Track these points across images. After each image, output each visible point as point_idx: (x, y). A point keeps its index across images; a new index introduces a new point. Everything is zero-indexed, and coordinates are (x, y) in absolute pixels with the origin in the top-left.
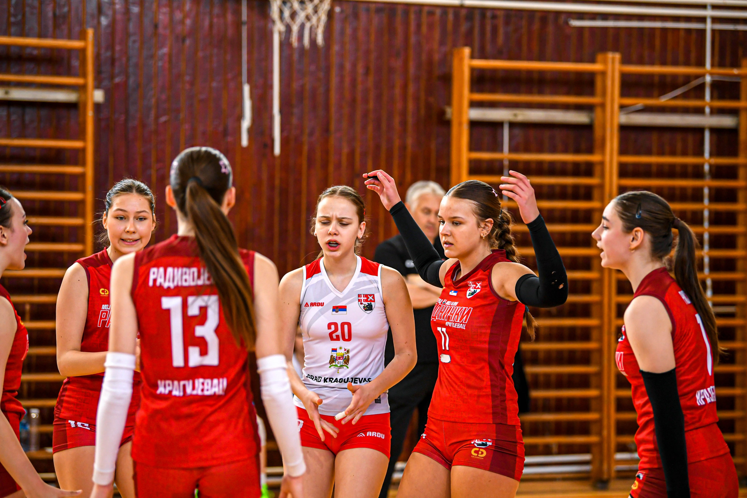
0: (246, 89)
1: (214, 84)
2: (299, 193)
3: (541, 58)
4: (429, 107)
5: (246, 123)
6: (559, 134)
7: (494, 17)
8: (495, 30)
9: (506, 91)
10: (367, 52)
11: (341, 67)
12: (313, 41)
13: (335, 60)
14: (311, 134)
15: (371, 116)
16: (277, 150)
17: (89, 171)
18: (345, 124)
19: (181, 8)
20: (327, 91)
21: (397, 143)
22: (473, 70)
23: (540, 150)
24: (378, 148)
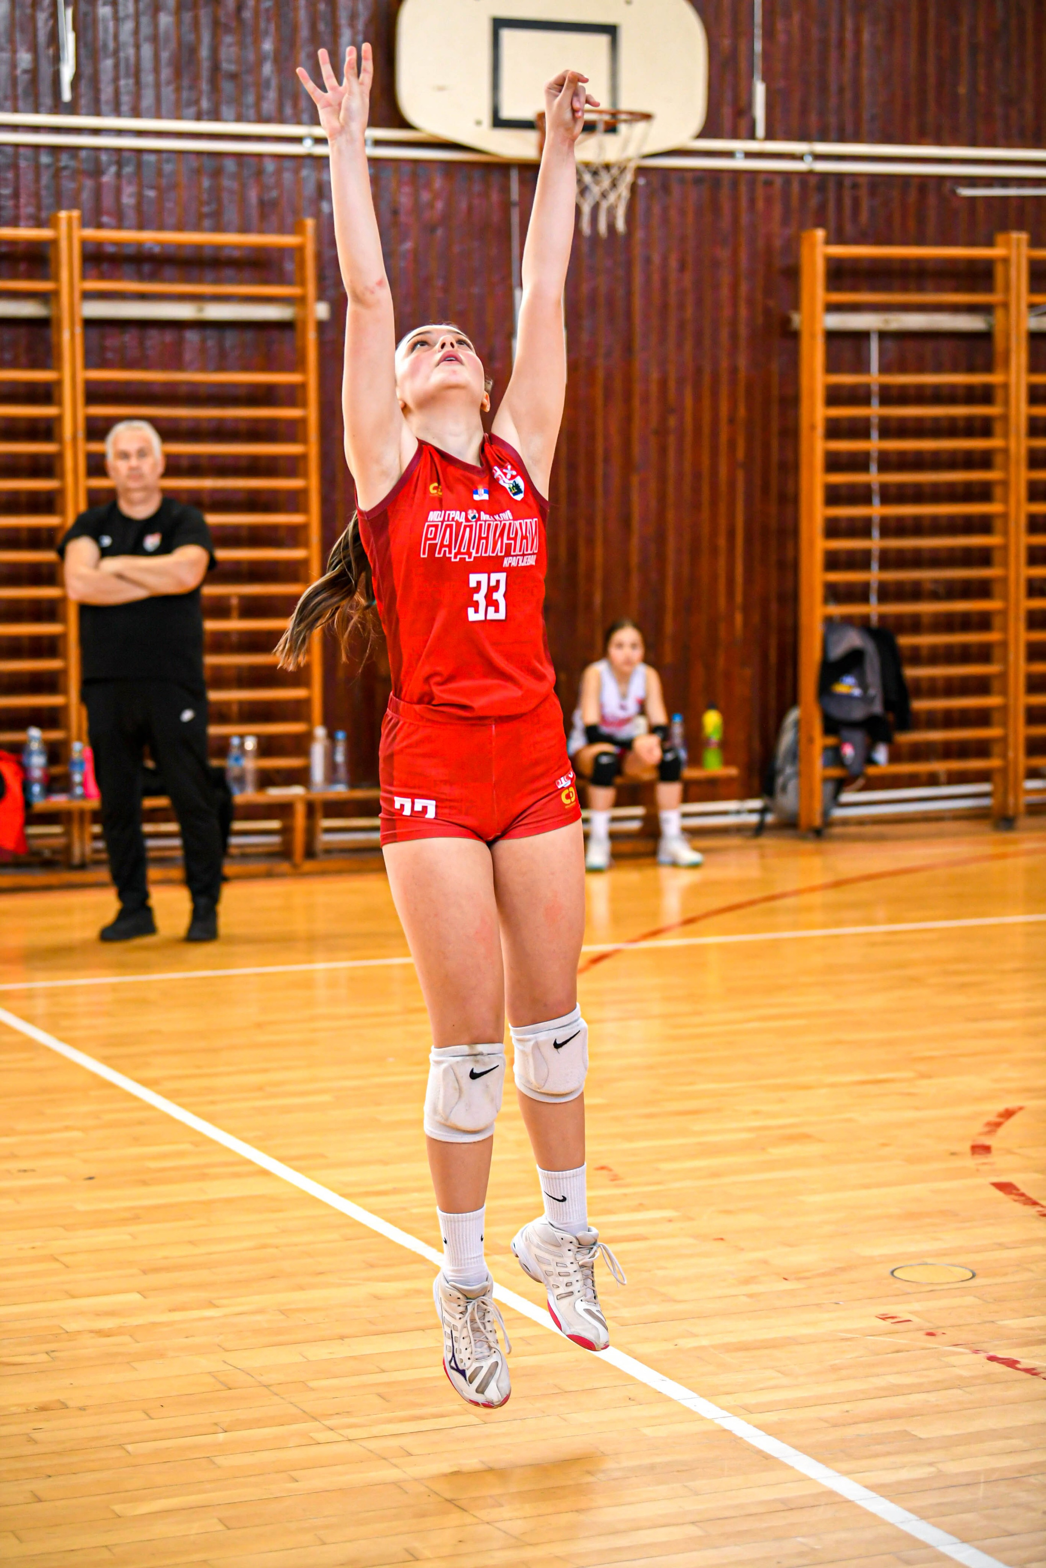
1: (476, 290)
2: (592, 437)
3: (921, 241)
4: (767, 312)
6: (946, 347)
7: (855, 186)
8: (856, 204)
9: (873, 289)
10: (683, 239)
11: (648, 261)
12: (611, 227)
13: (638, 251)
14: (608, 355)
15: (690, 328)
17: (312, 413)
18: (654, 340)
19: (428, 185)
20: (629, 294)
21: (724, 364)
22: (829, 260)
23: (920, 369)
24: (699, 371)
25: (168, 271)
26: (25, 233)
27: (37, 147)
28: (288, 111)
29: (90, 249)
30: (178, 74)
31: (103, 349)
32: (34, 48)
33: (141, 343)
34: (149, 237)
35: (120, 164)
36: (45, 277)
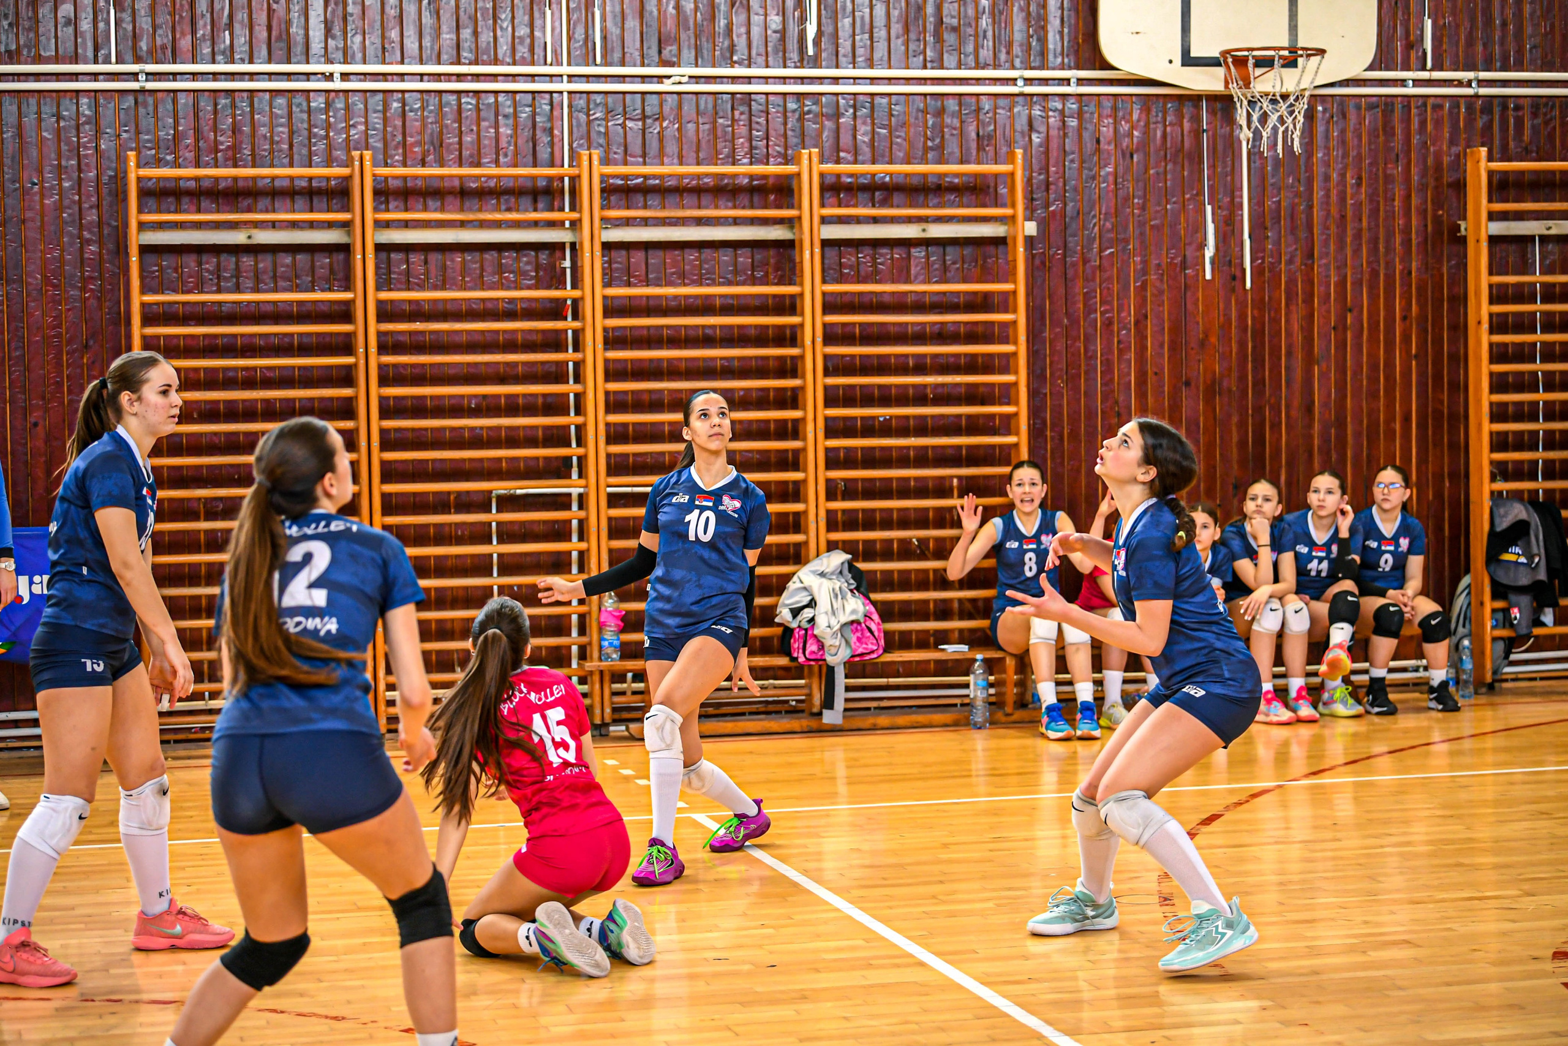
0: (1209, 208)
1: (1170, 207)
4: (1437, 220)
5: (1209, 252)
7: (1517, 108)
8: (1519, 122)
9: (1536, 198)
10: (1359, 157)
11: (1327, 178)
12: (1288, 148)
13: (1319, 170)
14: (1290, 261)
15: (1365, 236)
16: (1248, 285)
17: (1020, 317)
18: (1332, 247)
19: (1128, 118)
20: (1311, 207)
21: (1398, 268)
22: (1491, 174)
24: (1374, 274)
25: (897, 198)
26: (772, 169)
27: (785, 94)
28: (1003, 56)
29: (829, 180)
30: (907, 30)
31: (841, 264)
32: (783, 13)
33: (874, 259)
34: (880, 169)
35: (854, 107)
36: (791, 206)
